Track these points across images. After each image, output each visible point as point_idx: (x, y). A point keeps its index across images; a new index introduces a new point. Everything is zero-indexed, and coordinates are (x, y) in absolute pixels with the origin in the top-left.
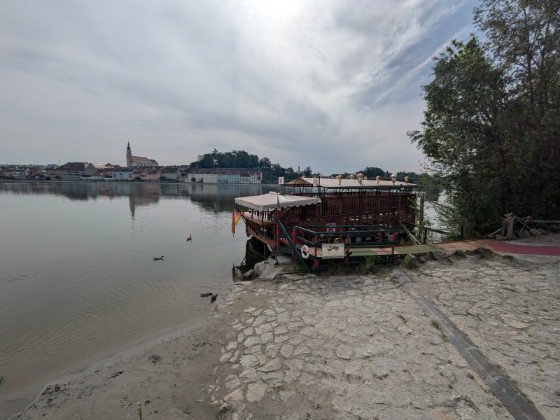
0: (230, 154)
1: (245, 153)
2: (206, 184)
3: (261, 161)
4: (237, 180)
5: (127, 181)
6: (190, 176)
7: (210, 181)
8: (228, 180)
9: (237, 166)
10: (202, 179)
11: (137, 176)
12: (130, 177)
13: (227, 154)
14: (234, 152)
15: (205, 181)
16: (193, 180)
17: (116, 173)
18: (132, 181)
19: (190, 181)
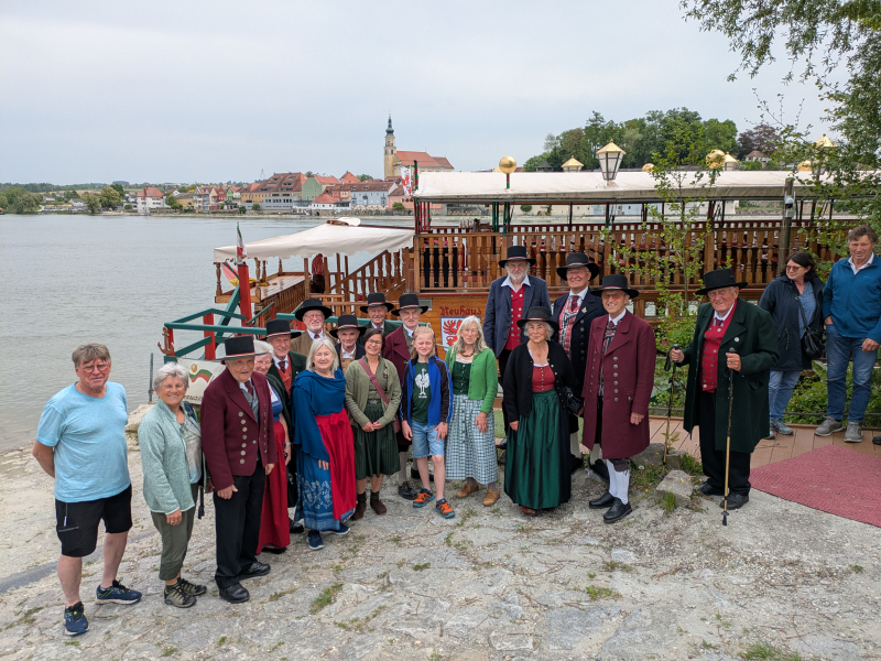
1: (690, 117)
5: (378, 213)
11: (398, 200)
12: (384, 203)
17: (357, 194)
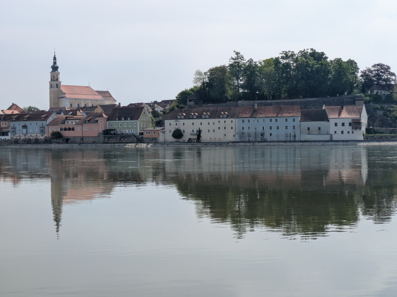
0: (276, 61)
1: (318, 57)
2: (207, 144)
3: (364, 74)
4: (290, 131)
5: (37, 141)
6: (170, 125)
7: (218, 136)
8: (267, 132)
9: (293, 93)
10: (199, 132)
11: (56, 129)
12: (42, 131)
13: (268, 62)
14: (286, 56)
15: (205, 137)
16: (178, 134)
18: (47, 141)
19: (169, 137)
